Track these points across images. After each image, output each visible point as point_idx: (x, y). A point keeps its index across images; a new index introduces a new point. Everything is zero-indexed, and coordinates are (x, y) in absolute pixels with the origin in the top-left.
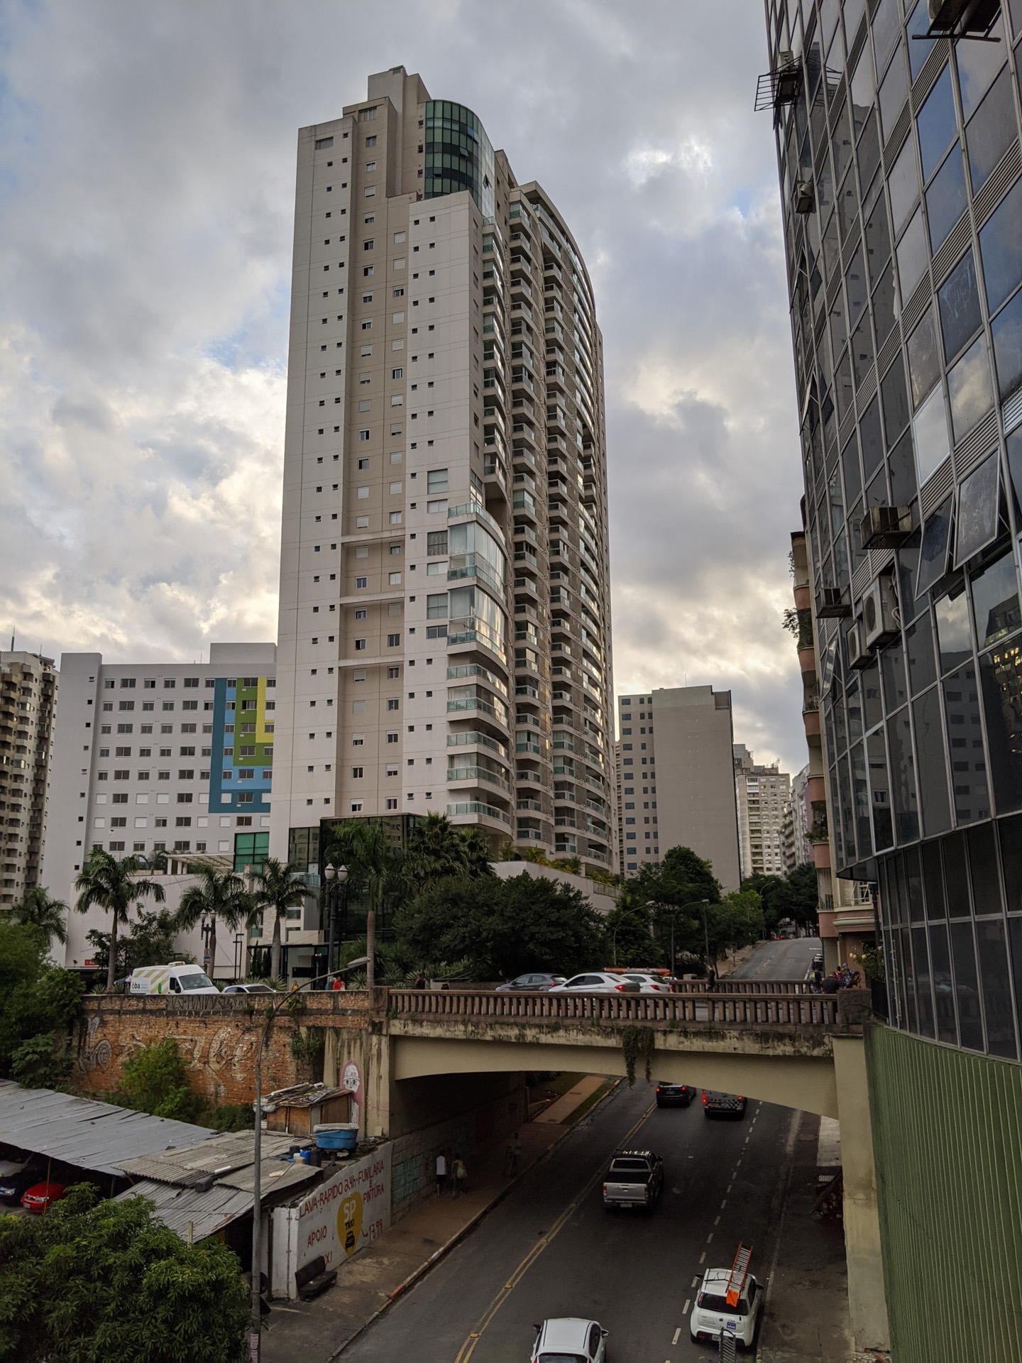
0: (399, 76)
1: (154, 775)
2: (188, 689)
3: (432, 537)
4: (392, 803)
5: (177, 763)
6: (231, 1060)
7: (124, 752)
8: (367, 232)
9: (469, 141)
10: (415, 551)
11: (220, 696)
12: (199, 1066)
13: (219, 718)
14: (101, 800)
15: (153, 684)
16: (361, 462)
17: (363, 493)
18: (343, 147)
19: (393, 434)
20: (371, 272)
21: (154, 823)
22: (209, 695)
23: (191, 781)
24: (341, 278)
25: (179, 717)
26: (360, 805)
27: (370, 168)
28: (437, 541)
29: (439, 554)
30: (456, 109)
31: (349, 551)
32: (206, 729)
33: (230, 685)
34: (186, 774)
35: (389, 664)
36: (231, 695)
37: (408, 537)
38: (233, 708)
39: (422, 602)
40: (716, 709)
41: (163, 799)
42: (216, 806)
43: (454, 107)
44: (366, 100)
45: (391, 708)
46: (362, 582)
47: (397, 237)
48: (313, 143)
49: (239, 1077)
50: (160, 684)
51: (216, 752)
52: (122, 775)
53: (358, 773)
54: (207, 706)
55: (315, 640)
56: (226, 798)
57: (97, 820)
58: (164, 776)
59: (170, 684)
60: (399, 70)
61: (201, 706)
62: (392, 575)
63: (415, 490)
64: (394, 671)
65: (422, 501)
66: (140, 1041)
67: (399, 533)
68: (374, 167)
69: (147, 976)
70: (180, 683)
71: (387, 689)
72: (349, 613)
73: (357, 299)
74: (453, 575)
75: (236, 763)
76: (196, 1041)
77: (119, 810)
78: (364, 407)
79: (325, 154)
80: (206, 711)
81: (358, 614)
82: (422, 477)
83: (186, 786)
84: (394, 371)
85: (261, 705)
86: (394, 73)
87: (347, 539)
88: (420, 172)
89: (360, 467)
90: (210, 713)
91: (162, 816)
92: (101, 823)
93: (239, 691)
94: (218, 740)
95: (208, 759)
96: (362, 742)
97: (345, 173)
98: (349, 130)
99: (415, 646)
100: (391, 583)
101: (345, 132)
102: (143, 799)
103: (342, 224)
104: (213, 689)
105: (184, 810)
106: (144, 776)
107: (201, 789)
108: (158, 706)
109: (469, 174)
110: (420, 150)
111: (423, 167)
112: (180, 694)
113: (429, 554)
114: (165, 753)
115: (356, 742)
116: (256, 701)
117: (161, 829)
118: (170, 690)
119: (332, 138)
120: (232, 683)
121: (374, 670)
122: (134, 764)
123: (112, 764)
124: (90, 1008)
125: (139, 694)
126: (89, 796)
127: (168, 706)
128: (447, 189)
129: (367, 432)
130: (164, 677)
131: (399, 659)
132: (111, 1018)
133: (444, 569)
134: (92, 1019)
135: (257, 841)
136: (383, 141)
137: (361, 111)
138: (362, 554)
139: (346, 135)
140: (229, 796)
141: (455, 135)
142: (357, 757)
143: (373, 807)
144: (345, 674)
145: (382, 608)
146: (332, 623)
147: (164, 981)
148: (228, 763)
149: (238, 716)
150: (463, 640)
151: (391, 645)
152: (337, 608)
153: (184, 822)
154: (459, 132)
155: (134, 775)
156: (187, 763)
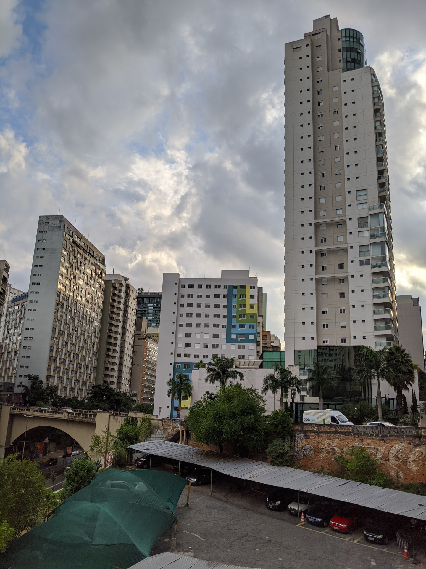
0: (327, 19)
1: (202, 326)
2: (216, 289)
3: (360, 219)
4: (343, 341)
5: (212, 321)
6: (406, 460)
7: (189, 315)
8: (319, 87)
9: (361, 46)
10: (352, 226)
11: (230, 292)
12: (383, 462)
13: (230, 302)
14: (180, 335)
15: (201, 287)
16: (321, 187)
17: (323, 201)
18: (307, 51)
19: (336, 175)
20: (321, 104)
21: (203, 346)
22: (225, 292)
23: (218, 329)
24: (309, 107)
25: (212, 301)
26: (327, 341)
27: (318, 59)
28: (362, 222)
29: (363, 227)
30: (355, 32)
31: (317, 226)
32: (224, 306)
33: (234, 288)
34: (216, 326)
35: (340, 277)
36: (235, 292)
37: (348, 220)
38: (236, 298)
39: (356, 250)
40: (413, 306)
41: (207, 336)
42: (229, 340)
43: (354, 31)
44: (313, 31)
45: (341, 297)
46: (324, 241)
47: (334, 88)
48: (292, 50)
49: (414, 469)
50: (204, 287)
51: (229, 316)
52: (189, 325)
53: (325, 326)
54: (224, 297)
55: (303, 266)
56: (234, 337)
57: (178, 344)
58: (207, 326)
59: (208, 287)
60: (328, 16)
61: (222, 296)
62: (338, 237)
63: (350, 199)
64: (342, 280)
65: (354, 204)
66: (334, 447)
67: (343, 218)
68: (320, 59)
69: (314, 415)
70: (213, 287)
71: (340, 288)
72: (319, 254)
73: (316, 116)
74: (372, 236)
75: (237, 321)
76: (378, 449)
77: (188, 340)
78: (321, 163)
79: (298, 54)
80: (224, 299)
81: (322, 255)
82: (354, 193)
83: (216, 331)
84: (335, 147)
85: (248, 297)
86: (325, 18)
87: (317, 221)
88: (340, 61)
89: (321, 190)
90: (226, 300)
91: (206, 343)
92: (181, 346)
93: (238, 291)
94: (229, 312)
95: (226, 319)
96: (327, 312)
97: (308, 61)
98: (309, 43)
99: (353, 268)
100: (338, 241)
101: (307, 44)
102: (198, 336)
103: (309, 84)
104: (227, 289)
105: (216, 341)
106: (198, 326)
107: (222, 332)
108: (204, 296)
109: (359, 59)
110: (340, 51)
111: (341, 58)
112: (213, 291)
113: (359, 227)
114: (207, 316)
115: (324, 312)
116: (246, 295)
117: (206, 349)
118: (208, 289)
119: (301, 47)
120: (235, 287)
121: (331, 280)
122: (194, 320)
123: (185, 320)
124: (296, 429)
125: (195, 291)
126: (175, 333)
127: (208, 296)
128: (353, 67)
129: (323, 174)
130: (206, 284)
131: (346, 274)
132: (312, 434)
133: (367, 234)
134: (298, 435)
135: (273, 355)
136: (324, 47)
137: (313, 35)
138: (323, 228)
139: (307, 45)
140: (235, 335)
141: (355, 44)
142: (325, 319)
143: (334, 342)
144: (318, 281)
145: (334, 252)
146: (311, 258)
147: (327, 418)
148: (234, 322)
149: (238, 301)
150: (380, 266)
151: (339, 268)
152: (314, 252)
153: (215, 346)
154: (357, 42)
155: (194, 325)
156: (217, 321)
